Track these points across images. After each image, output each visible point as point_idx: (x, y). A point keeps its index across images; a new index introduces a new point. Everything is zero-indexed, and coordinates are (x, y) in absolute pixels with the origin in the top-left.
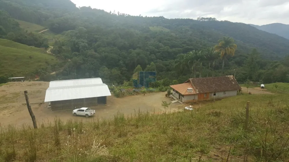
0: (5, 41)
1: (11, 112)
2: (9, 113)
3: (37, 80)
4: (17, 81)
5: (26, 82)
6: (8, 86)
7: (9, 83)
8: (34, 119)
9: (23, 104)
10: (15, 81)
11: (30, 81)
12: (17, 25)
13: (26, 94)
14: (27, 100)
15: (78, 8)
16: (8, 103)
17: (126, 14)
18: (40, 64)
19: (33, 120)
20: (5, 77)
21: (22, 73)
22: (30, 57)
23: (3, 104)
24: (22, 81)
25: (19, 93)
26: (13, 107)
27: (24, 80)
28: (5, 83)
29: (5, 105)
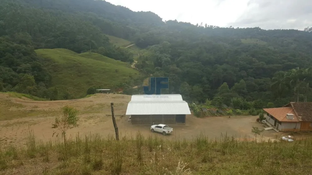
0: (96, 55)
1: (96, 122)
2: (94, 122)
3: (120, 93)
4: (104, 93)
5: (111, 95)
6: (95, 97)
7: (97, 94)
8: (117, 130)
9: (107, 115)
10: (102, 93)
11: (114, 93)
12: (107, 39)
13: (113, 106)
14: (112, 112)
15: (163, 22)
16: (94, 113)
17: (215, 26)
18: (124, 77)
19: (116, 132)
20: (94, 88)
21: (108, 85)
22: (117, 71)
23: (90, 114)
24: (108, 93)
25: (104, 105)
26: (98, 117)
27: (109, 92)
28: (93, 94)
29: (91, 115)
